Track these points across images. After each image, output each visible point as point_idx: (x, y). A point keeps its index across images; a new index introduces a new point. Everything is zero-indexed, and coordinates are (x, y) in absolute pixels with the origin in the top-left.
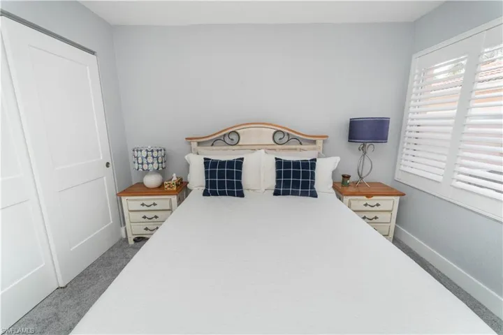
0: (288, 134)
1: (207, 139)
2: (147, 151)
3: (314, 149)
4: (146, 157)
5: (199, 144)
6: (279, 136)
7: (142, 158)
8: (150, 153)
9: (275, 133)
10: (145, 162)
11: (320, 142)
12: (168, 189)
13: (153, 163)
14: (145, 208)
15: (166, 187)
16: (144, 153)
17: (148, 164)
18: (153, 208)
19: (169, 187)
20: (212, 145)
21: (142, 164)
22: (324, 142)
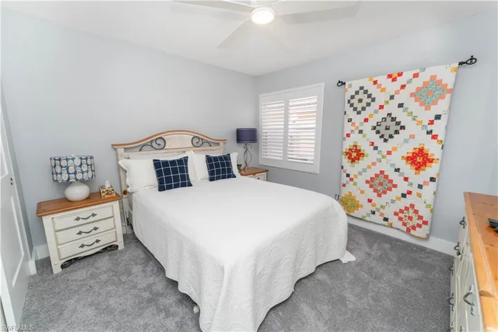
0: (202, 139)
1: (136, 145)
2: (81, 159)
3: (219, 149)
4: (80, 166)
5: (125, 149)
6: (196, 141)
7: (75, 167)
8: (84, 161)
9: (193, 138)
10: (79, 170)
11: (221, 143)
12: (106, 196)
13: (87, 171)
14: (81, 222)
15: (103, 195)
16: (77, 162)
17: (83, 172)
18: (92, 219)
19: (107, 194)
20: (140, 150)
21: (75, 173)
22: (224, 143)
